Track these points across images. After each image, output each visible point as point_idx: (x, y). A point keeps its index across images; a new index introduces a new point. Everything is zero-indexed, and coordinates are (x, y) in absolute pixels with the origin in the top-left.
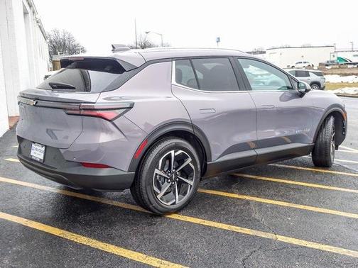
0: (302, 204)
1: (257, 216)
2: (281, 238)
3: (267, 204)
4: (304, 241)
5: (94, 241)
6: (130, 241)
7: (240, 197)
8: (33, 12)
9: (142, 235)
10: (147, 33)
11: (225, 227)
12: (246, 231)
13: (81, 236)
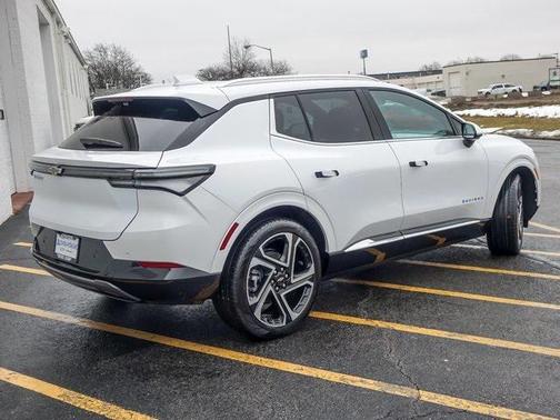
0: (472, 333)
1: (392, 358)
2: (426, 396)
3: (413, 334)
4: (464, 401)
5: (114, 407)
6: (172, 407)
7: (369, 323)
8: (58, 23)
9: (194, 394)
10: (246, 47)
11: (335, 377)
12: (370, 384)
13: (92, 399)
